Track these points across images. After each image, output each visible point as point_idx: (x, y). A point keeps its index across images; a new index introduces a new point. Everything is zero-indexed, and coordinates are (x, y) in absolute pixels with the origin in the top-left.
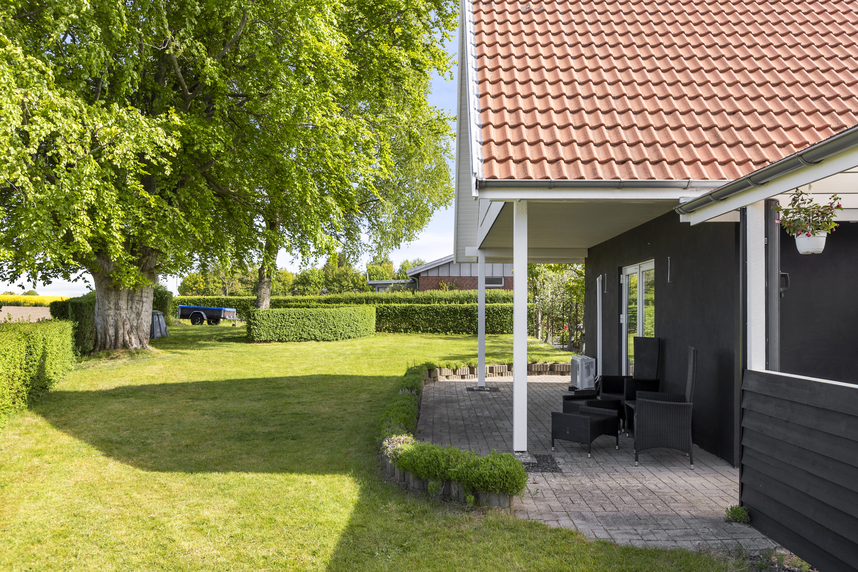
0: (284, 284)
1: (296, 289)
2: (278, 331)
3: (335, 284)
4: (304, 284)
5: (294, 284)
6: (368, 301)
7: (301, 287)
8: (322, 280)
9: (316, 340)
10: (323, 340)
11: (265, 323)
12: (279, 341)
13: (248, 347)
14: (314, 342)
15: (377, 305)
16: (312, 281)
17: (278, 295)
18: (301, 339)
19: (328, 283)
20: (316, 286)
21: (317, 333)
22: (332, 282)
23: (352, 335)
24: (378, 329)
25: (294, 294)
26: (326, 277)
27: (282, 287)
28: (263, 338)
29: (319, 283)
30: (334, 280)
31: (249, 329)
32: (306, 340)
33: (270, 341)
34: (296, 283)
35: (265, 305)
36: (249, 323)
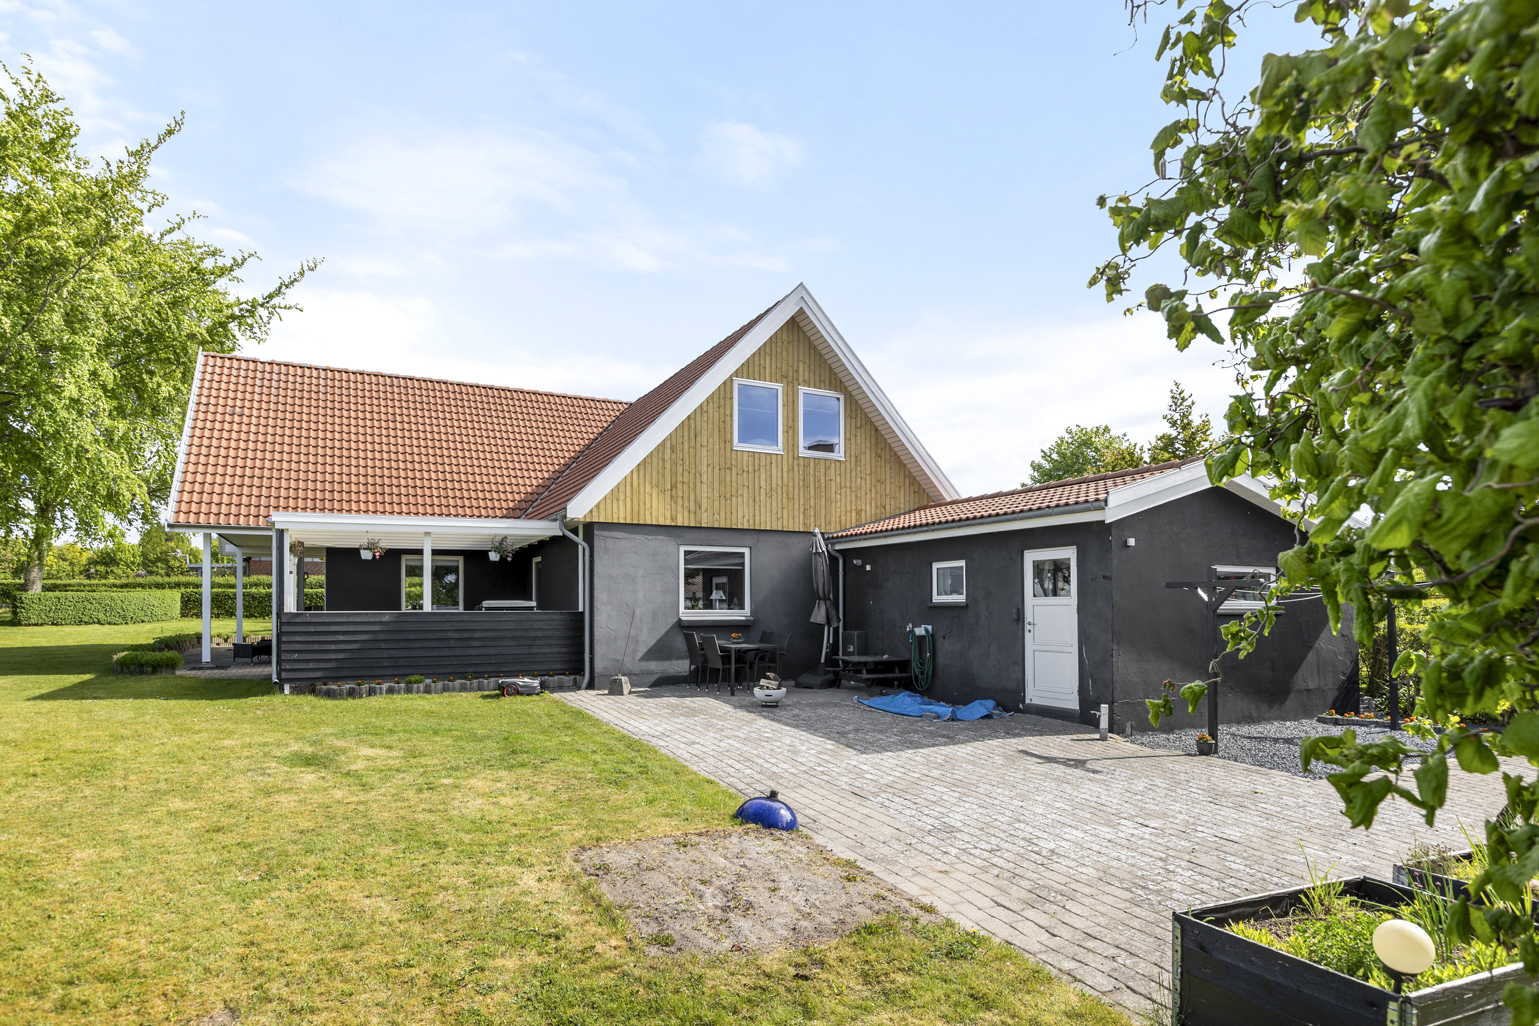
0: (71, 564)
1: (92, 570)
2: (52, 614)
3: (159, 564)
4: (106, 564)
5: (89, 564)
6: (178, 585)
7: (101, 568)
8: (139, 560)
9: (99, 623)
10: (109, 623)
11: (36, 606)
12: (53, 624)
13: (14, 629)
14: (97, 626)
15: (183, 590)
16: (121, 559)
17: (60, 578)
18: (80, 622)
19: (148, 564)
20: (128, 566)
21: (101, 616)
22: (154, 563)
23: (145, 619)
24: (183, 615)
25: (89, 577)
26: (144, 555)
27: (69, 568)
28: (32, 621)
29: (133, 563)
30: (158, 559)
31: (15, 613)
32: (86, 623)
33: (42, 625)
34: (92, 562)
35: (37, 588)
36: (15, 607)
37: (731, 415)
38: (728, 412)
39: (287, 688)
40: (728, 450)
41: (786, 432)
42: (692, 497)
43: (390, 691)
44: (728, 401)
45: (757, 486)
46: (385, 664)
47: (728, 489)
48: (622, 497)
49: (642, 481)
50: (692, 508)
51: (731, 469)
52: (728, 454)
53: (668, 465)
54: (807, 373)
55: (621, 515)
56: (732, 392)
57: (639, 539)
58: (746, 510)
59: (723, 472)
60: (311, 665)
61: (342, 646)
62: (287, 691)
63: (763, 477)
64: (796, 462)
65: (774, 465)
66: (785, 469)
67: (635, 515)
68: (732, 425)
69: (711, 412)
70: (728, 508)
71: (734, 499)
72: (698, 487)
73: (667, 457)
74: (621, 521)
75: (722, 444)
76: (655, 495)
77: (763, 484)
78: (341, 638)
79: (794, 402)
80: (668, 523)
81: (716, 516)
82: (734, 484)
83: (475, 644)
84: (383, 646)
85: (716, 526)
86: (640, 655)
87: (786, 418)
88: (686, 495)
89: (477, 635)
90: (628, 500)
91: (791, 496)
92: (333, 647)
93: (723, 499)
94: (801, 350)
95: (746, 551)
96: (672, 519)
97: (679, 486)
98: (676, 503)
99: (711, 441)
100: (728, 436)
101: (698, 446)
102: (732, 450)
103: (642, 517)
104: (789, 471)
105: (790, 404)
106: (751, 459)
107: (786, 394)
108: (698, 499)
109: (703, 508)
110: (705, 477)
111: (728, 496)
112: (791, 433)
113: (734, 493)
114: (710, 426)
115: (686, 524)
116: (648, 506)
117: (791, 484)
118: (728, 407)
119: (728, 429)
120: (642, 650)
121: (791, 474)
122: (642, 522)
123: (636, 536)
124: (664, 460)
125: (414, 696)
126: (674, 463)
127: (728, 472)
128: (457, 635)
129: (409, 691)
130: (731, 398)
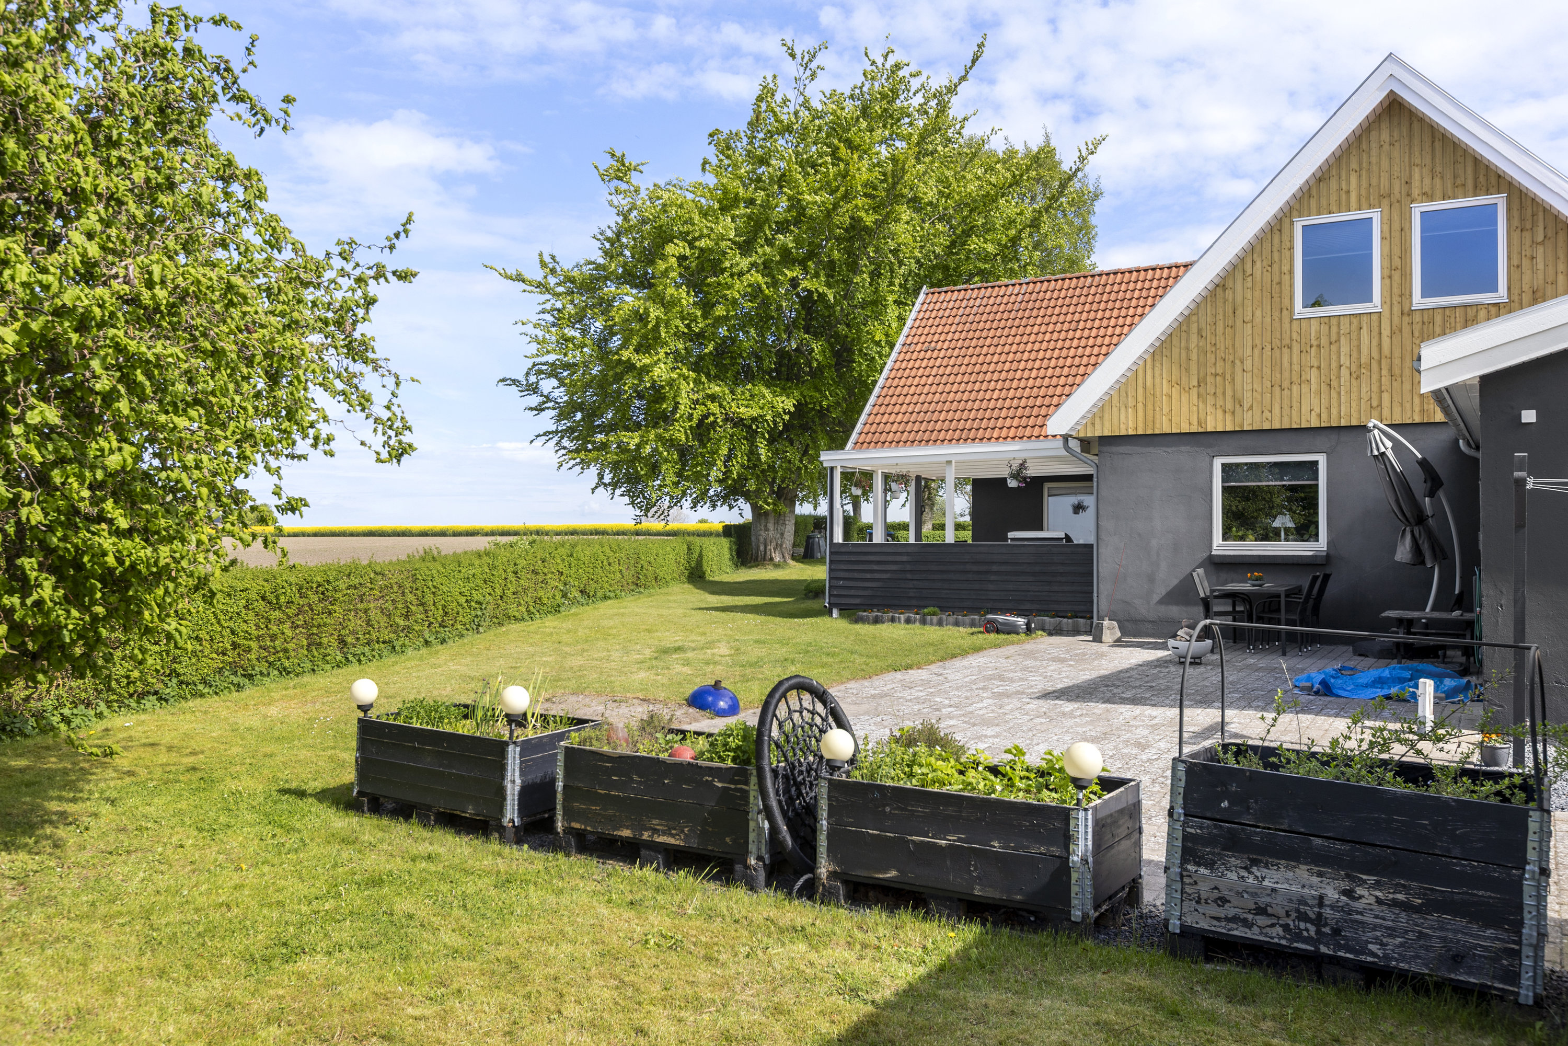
37: (1291, 272)
38: (1285, 269)
39: (835, 613)
40: (1286, 320)
41: (1388, 277)
42: (1229, 393)
43: (908, 621)
44: (1286, 253)
45: (1334, 365)
46: (911, 594)
47: (1286, 375)
48: (1131, 402)
49: (1157, 381)
50: (1229, 406)
51: (1290, 347)
52: (1286, 325)
53: (1194, 356)
54: (1427, 181)
55: (1128, 424)
56: (1291, 240)
57: (1158, 453)
58: (1315, 402)
59: (1277, 352)
60: (852, 592)
61: (877, 576)
62: (835, 615)
63: (1345, 349)
64: (1406, 319)
65: (1365, 332)
66: (1386, 332)
67: (1150, 424)
68: (1292, 286)
69: (1258, 273)
70: (1286, 402)
71: (1295, 388)
72: (1238, 379)
73: (1193, 345)
74: (1131, 432)
75: (1276, 314)
76: (1175, 395)
77: (1344, 360)
78: (875, 567)
79: (1404, 230)
80: (1194, 429)
81: (1267, 414)
82: (1296, 367)
83: (993, 578)
84: (909, 576)
85: (1266, 426)
86: (1156, 598)
87: (1388, 257)
88: (1219, 391)
89: (995, 568)
90: (1140, 406)
91: (1397, 371)
92: (868, 576)
93: (1277, 389)
94: (1416, 149)
95: (1321, 459)
96: (1199, 423)
97: (1210, 379)
98: (1205, 402)
99: (1258, 313)
100: (1286, 302)
101: (1239, 323)
102: (1292, 320)
103: (1158, 425)
104: (1392, 333)
105: (1396, 234)
106: (1324, 328)
107: (1388, 222)
108: (1239, 394)
109: (1246, 406)
110: (1248, 364)
111: (1286, 384)
112: (1396, 276)
113: (1295, 378)
114: (1257, 293)
115: (1220, 429)
116: (1166, 410)
117: (1397, 353)
118: (1285, 262)
119: (1286, 292)
120: (1161, 591)
121: (1397, 339)
122: (1157, 432)
123: (1151, 449)
124: (1187, 349)
125: (927, 627)
126: (1203, 352)
127: (1286, 350)
128: (975, 568)
129: (923, 622)
130: (1291, 248)
